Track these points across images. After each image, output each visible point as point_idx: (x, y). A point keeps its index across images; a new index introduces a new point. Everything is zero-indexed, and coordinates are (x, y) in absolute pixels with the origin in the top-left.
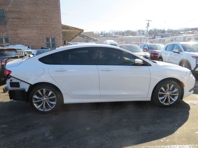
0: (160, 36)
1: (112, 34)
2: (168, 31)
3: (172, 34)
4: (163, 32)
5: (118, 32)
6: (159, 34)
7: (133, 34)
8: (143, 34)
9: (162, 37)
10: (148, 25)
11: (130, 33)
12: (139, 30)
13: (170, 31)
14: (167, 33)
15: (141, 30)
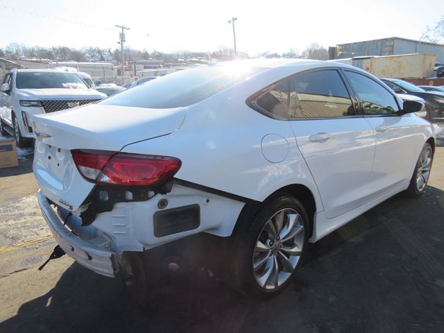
0: (143, 66)
1: (17, 54)
2: (153, 54)
3: (164, 62)
4: (146, 56)
5: (33, 50)
6: (138, 61)
7: (77, 57)
8: (102, 59)
9: (145, 68)
10: (122, 36)
11: (68, 55)
12: (91, 48)
13: (157, 56)
14: (155, 60)
15: (95, 50)
